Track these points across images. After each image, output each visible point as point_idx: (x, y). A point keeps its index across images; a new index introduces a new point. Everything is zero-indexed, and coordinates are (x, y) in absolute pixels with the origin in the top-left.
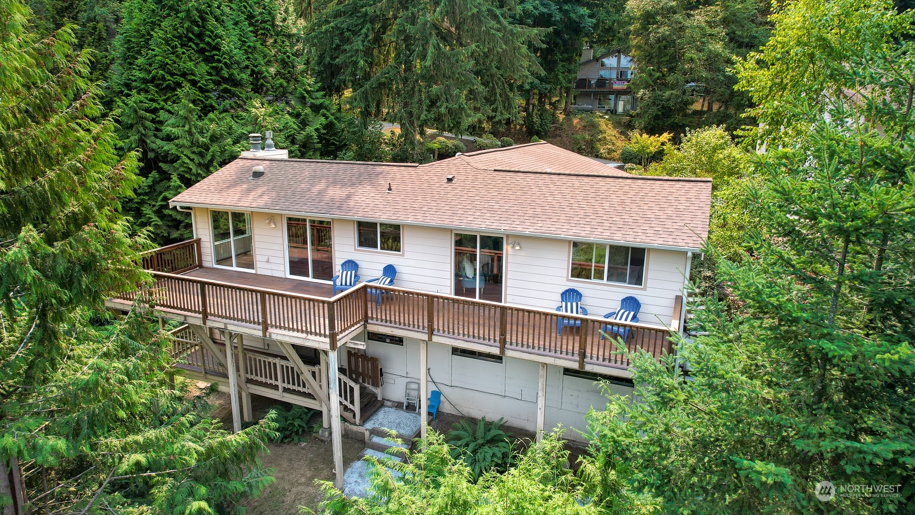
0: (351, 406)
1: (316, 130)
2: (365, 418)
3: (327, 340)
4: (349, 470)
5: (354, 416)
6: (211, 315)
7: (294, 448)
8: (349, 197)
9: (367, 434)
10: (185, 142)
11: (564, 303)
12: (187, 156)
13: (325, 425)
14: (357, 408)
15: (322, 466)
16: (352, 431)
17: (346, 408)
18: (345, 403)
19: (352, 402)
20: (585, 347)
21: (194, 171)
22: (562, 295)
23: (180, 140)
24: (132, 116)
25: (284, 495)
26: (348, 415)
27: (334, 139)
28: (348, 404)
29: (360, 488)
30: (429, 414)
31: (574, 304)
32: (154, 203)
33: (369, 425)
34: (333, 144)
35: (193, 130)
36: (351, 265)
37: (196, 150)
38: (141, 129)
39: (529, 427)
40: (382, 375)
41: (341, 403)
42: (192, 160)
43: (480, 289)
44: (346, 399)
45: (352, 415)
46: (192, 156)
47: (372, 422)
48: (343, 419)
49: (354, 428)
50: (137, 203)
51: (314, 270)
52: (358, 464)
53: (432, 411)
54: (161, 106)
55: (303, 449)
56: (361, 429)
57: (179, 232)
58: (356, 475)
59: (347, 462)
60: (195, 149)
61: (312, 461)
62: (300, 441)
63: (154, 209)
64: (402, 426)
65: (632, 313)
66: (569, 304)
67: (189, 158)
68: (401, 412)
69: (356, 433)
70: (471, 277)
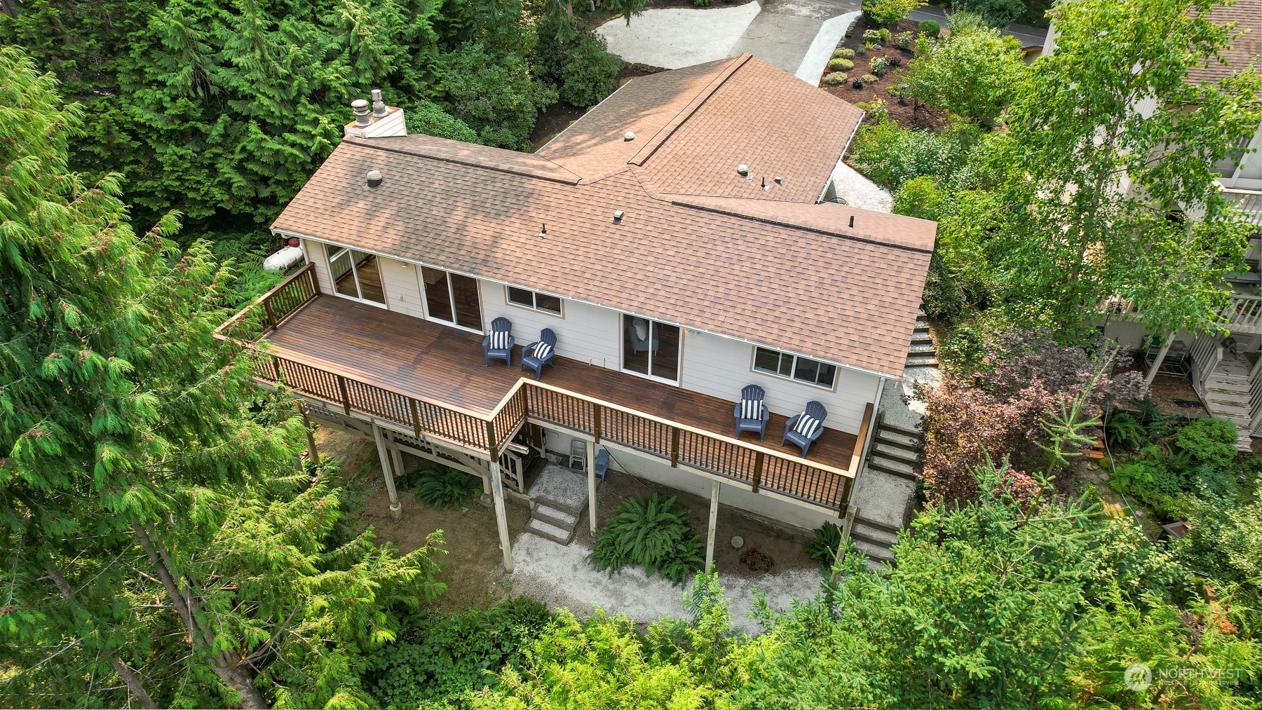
0: (514, 476)
1: (430, 19)
2: (528, 485)
3: (488, 452)
4: (516, 545)
5: (517, 484)
6: (354, 407)
7: (456, 514)
8: (496, 240)
9: (532, 504)
10: (259, 75)
11: (744, 401)
12: (264, 94)
13: (487, 491)
14: (519, 477)
15: (488, 540)
16: (516, 497)
17: (507, 476)
18: (507, 472)
19: (514, 472)
20: (760, 475)
21: (277, 113)
22: (743, 391)
23: (252, 73)
24: (178, 39)
25: (453, 573)
26: (508, 482)
27: (455, 22)
28: (509, 472)
29: (529, 568)
30: (597, 476)
31: (756, 402)
32: (231, 157)
33: (534, 493)
34: (454, 28)
35: (267, 56)
36: (503, 324)
37: (275, 82)
38: (194, 55)
39: (704, 494)
40: (544, 435)
41: (502, 471)
42: (272, 98)
43: (653, 352)
44: (507, 468)
45: (514, 483)
46: (270, 92)
47: (536, 488)
48: (505, 486)
49: (518, 495)
50: (210, 158)
51: (458, 314)
52: (525, 537)
53: (600, 473)
54: (213, 13)
55: (465, 515)
56: (525, 497)
57: (269, 190)
58: (524, 552)
59: (513, 536)
60: (273, 81)
61: (476, 533)
62: (460, 505)
63: (233, 164)
64: (569, 493)
65: (817, 422)
66: (750, 402)
67: (268, 97)
68: (567, 472)
69: (519, 499)
70: (643, 339)
